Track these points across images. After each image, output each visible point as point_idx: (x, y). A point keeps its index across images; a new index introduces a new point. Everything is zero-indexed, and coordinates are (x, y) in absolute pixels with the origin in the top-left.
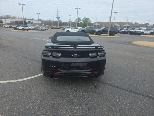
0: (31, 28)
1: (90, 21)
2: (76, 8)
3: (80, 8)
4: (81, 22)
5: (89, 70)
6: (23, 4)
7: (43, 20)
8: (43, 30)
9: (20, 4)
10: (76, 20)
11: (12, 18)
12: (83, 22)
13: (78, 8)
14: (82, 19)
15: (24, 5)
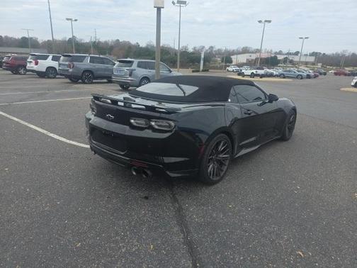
0: (275, 73)
5: (122, 153)
6: (266, 21)
7: (324, 54)
8: (302, 78)
9: (260, 22)
11: (250, 53)
15: (270, 22)
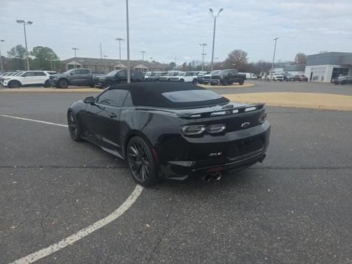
1: (56, 57)
2: (18, 21)
3: (30, 23)
4: (30, 56)
10: (12, 52)
12: (33, 58)
13: (26, 21)
14: (30, 50)
